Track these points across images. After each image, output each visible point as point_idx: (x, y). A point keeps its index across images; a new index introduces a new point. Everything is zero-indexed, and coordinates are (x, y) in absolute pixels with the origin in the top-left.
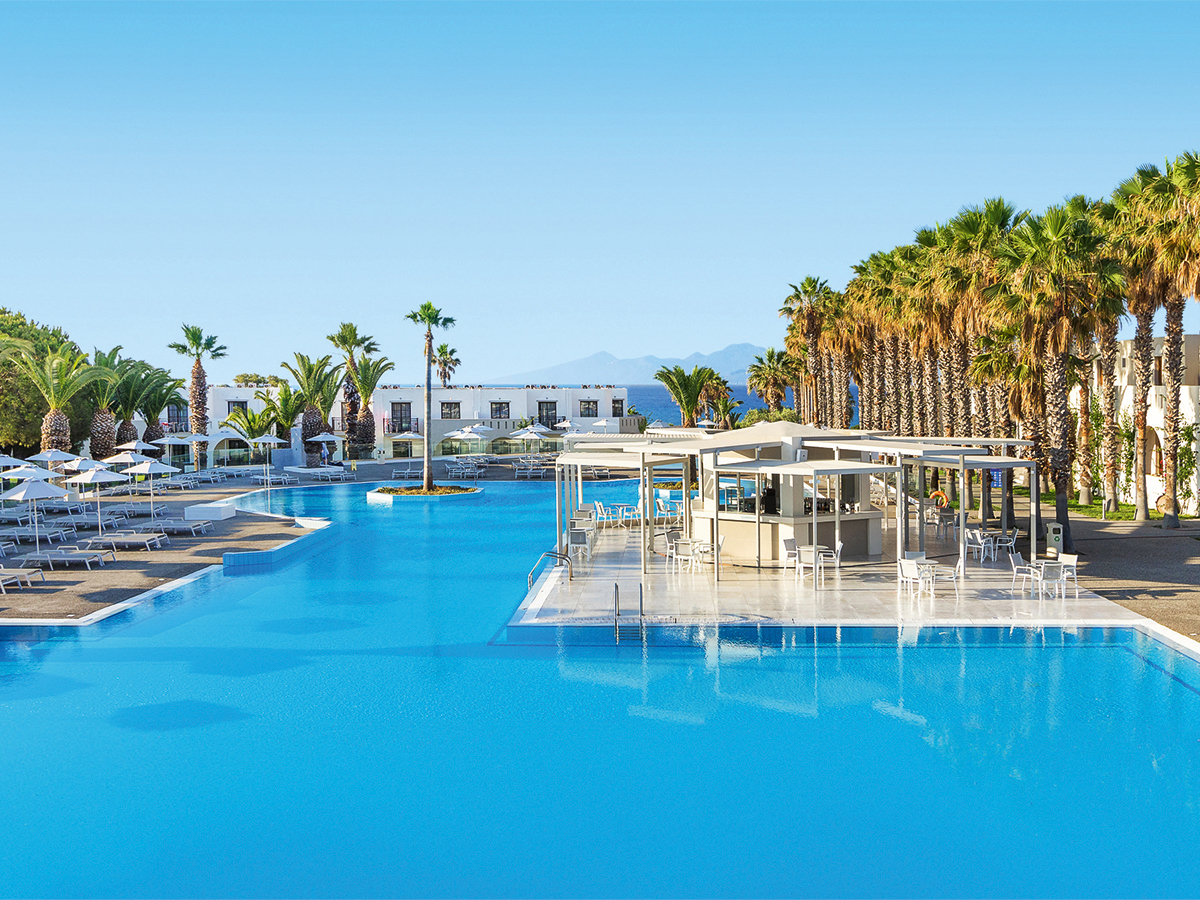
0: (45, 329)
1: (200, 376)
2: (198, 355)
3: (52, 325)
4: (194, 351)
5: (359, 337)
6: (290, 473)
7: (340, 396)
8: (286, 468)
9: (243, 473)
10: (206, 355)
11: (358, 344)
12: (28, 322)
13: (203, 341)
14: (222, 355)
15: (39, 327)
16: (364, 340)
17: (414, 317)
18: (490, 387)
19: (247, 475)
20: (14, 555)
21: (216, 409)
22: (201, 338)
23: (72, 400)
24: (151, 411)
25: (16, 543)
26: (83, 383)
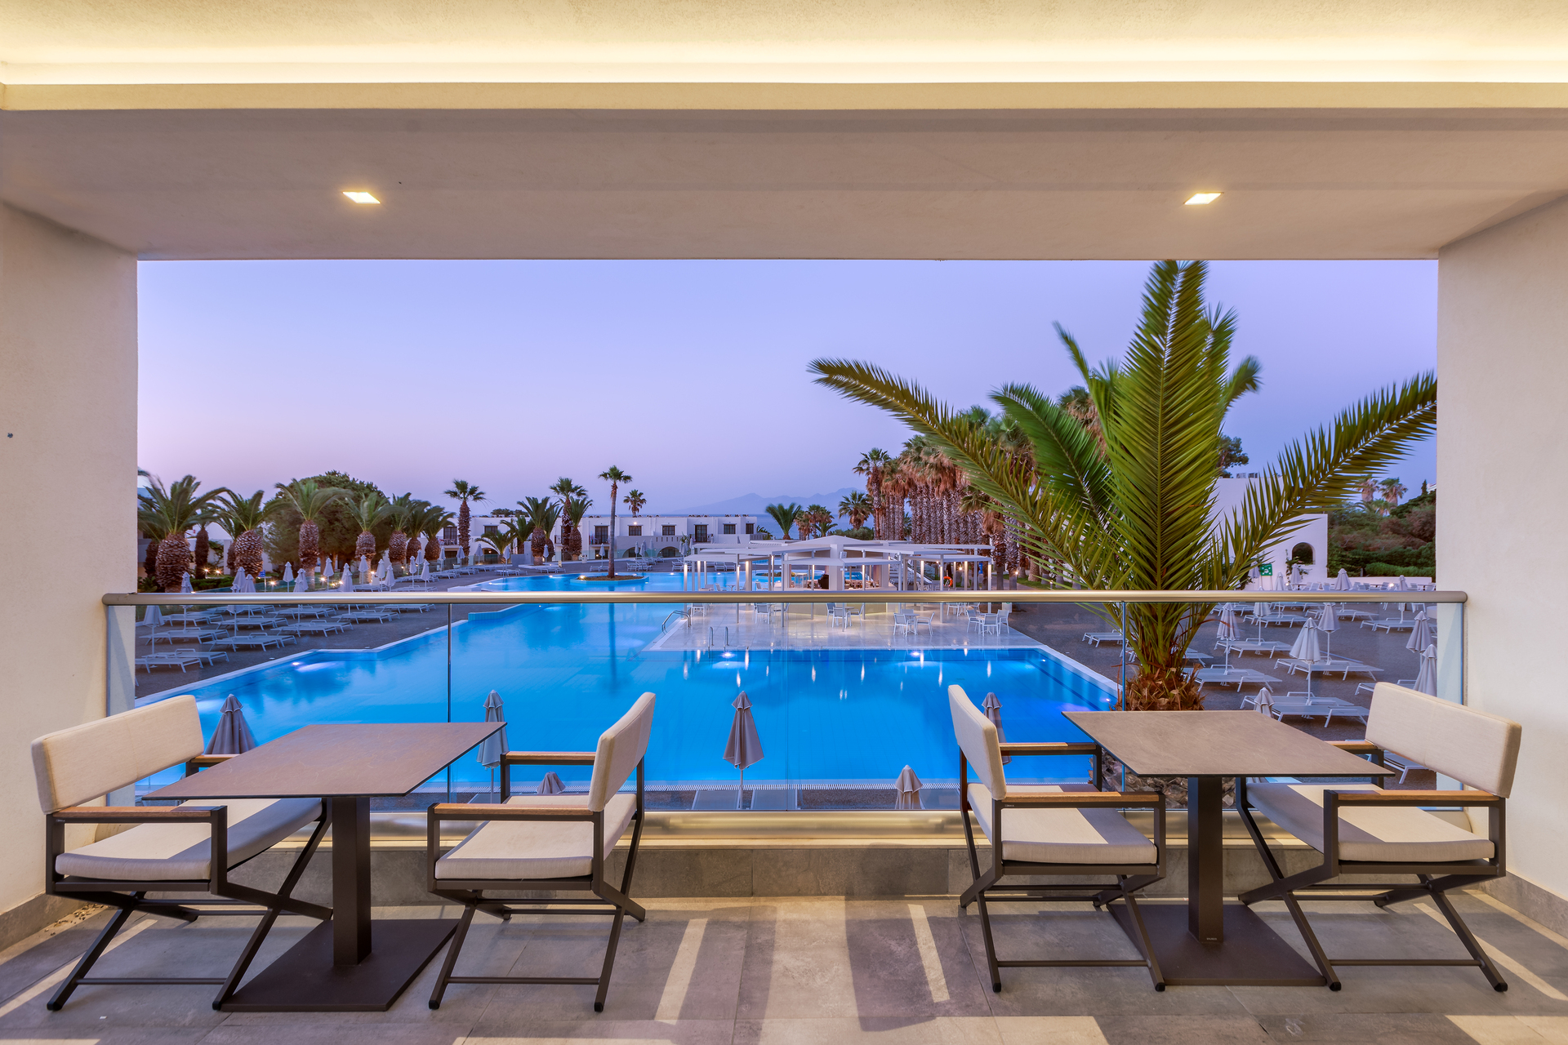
0: (361, 483)
1: (465, 510)
2: (465, 498)
3: (366, 481)
4: (462, 496)
5: (573, 487)
6: (521, 568)
7: (559, 523)
8: (519, 566)
9: (490, 569)
10: (470, 498)
11: (573, 491)
12: (351, 479)
13: (468, 490)
14: (481, 498)
15: (358, 482)
16: (576, 488)
17: (605, 475)
18: (663, 516)
19: (493, 570)
20: (334, 615)
21: (476, 529)
22: (467, 488)
23: (378, 525)
24: (431, 532)
25: (336, 609)
26: (385, 515)
